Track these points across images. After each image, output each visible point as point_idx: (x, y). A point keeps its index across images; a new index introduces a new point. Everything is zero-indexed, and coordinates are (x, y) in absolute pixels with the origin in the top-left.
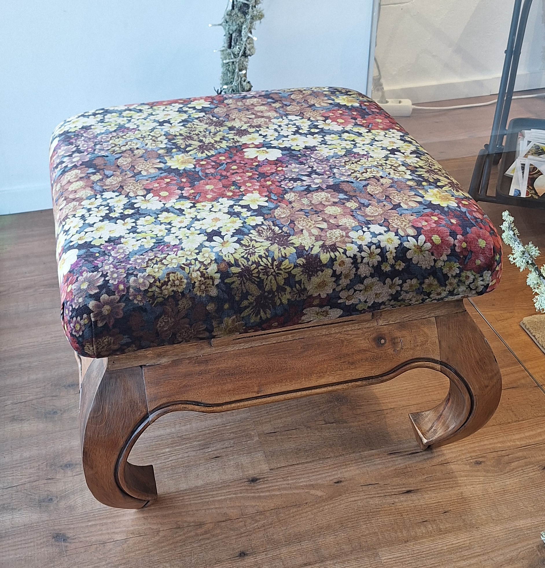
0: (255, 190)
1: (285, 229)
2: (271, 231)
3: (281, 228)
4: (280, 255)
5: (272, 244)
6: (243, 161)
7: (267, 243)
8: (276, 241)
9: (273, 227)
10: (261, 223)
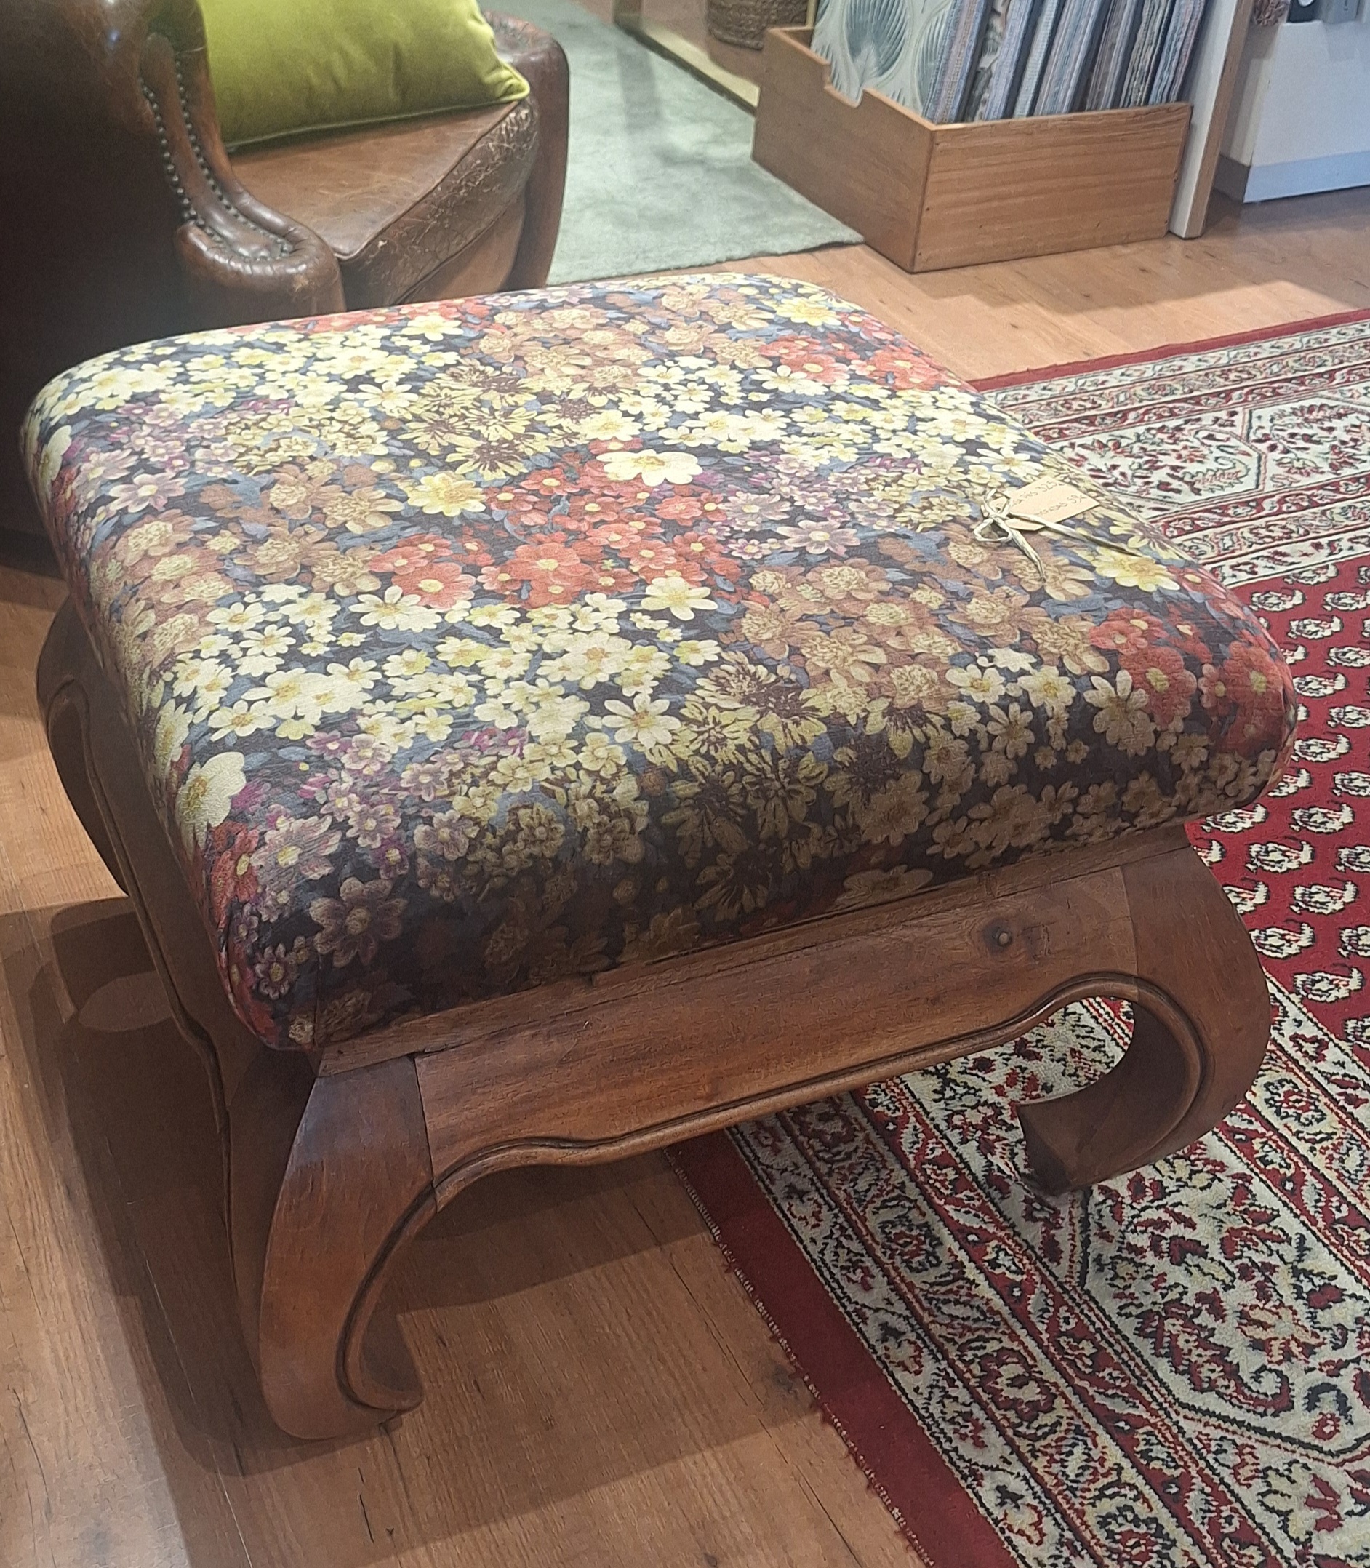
0: (668, 567)
1: (783, 671)
2: (748, 678)
3: (772, 669)
4: (791, 744)
5: (761, 714)
6: (610, 488)
7: (750, 712)
8: (770, 705)
9: (752, 668)
10: (716, 658)
